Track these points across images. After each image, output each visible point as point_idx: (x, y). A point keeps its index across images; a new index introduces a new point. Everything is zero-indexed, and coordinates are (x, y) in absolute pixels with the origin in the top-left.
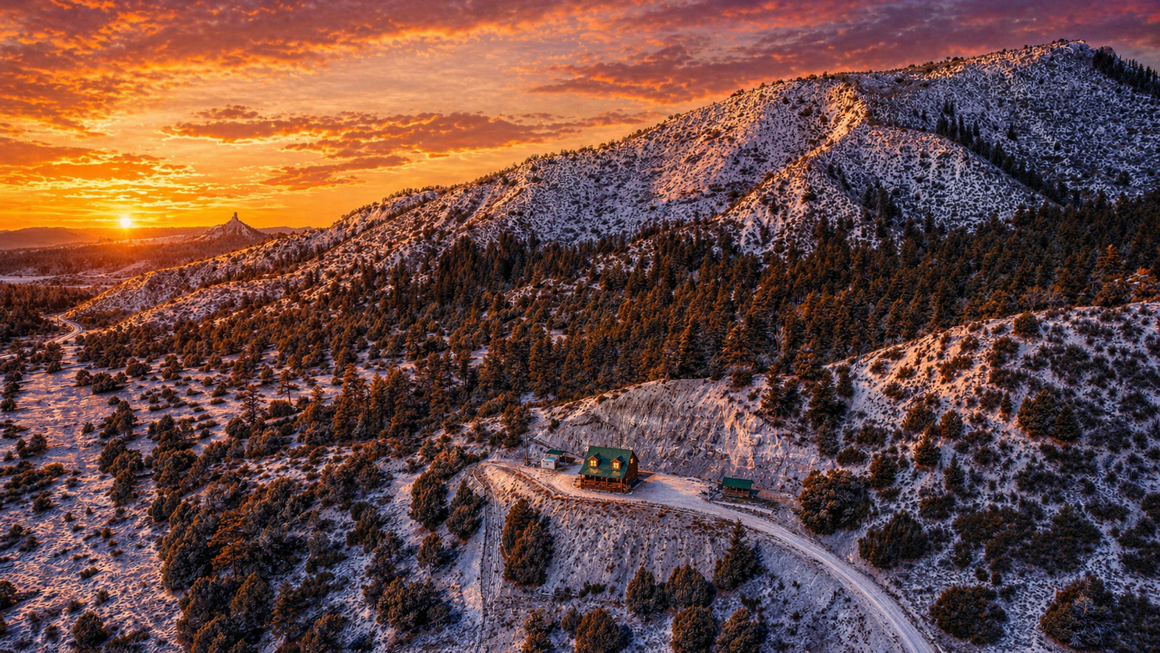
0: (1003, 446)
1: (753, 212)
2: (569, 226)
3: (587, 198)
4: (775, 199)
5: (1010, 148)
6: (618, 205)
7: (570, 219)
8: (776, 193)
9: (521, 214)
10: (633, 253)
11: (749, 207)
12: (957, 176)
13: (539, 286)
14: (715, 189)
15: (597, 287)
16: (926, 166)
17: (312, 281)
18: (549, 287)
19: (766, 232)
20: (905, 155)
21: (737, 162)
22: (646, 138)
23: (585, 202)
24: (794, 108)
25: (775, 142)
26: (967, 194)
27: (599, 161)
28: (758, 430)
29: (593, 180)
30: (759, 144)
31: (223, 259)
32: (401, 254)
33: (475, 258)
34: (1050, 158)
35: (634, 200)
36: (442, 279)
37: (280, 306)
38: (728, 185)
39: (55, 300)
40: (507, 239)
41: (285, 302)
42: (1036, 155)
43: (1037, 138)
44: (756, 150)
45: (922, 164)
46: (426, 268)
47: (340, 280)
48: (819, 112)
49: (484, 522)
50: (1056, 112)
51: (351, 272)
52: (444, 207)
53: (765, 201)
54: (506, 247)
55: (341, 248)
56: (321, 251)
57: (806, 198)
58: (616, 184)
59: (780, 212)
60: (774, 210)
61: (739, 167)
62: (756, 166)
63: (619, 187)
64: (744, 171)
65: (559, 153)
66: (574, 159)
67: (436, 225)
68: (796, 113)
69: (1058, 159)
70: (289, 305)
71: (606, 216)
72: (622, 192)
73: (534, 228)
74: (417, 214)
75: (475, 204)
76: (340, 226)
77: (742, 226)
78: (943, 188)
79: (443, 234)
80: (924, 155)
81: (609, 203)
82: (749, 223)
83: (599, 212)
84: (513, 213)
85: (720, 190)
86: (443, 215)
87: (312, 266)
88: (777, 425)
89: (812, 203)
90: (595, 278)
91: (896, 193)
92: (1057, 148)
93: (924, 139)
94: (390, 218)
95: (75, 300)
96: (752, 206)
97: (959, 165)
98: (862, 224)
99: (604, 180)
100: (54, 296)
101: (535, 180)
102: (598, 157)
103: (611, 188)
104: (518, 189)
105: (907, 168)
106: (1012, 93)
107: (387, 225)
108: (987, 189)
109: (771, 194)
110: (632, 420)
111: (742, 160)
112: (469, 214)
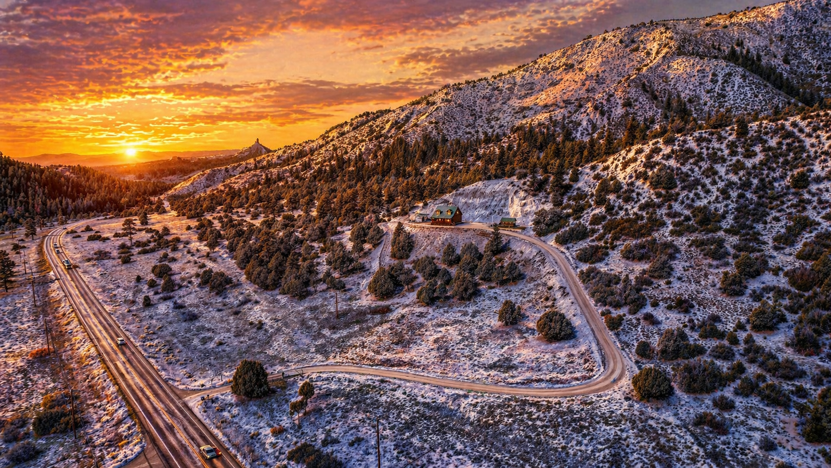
0: (638, 194)
1: (588, 115)
2: (468, 130)
3: (481, 112)
4: (602, 107)
5: (783, 70)
6: (501, 115)
7: (470, 125)
8: (605, 103)
9: (436, 123)
10: (504, 142)
11: (585, 112)
12: (736, 88)
13: (442, 163)
14: (567, 102)
15: (479, 163)
16: (714, 81)
17: (307, 166)
18: (448, 164)
19: (594, 127)
20: (701, 75)
21: (584, 85)
22: (524, 70)
23: (480, 114)
24: (627, 46)
25: (612, 70)
26: (742, 100)
27: (490, 87)
28: (525, 198)
29: (486, 101)
30: (600, 72)
31: (252, 161)
32: (360, 149)
33: (405, 150)
34: (813, 76)
35: (513, 112)
36: (384, 162)
37: (287, 182)
38: (577, 100)
39: (151, 190)
40: (426, 137)
41: (290, 179)
42: (802, 74)
43: (806, 62)
44: (598, 76)
45: (712, 81)
46: (375, 156)
47: (322, 166)
48: (645, 48)
49: (383, 243)
50: (823, 43)
51: (330, 160)
52: (388, 121)
53: (596, 108)
54: (425, 143)
55: (324, 149)
56: (312, 151)
57: (624, 105)
58: (501, 102)
59: (607, 115)
60: (602, 113)
61: (585, 88)
62: (597, 86)
63: (503, 103)
64: (588, 91)
65: (464, 82)
66: (474, 86)
67: (383, 132)
68: (628, 49)
69: (819, 76)
70: (292, 181)
71: (493, 123)
72: (506, 107)
73: (445, 132)
74: (371, 126)
75: (408, 118)
76: (323, 137)
77: (580, 124)
78: (724, 96)
79: (386, 137)
80: (714, 75)
81: (496, 114)
82: (584, 123)
83: (489, 121)
84: (431, 123)
85: (570, 103)
86: (388, 126)
87: (306, 159)
88: (534, 195)
89: (628, 109)
90: (479, 158)
91: (690, 101)
92: (819, 68)
93: (716, 63)
94: (354, 129)
95: (162, 190)
96: (588, 111)
97: (738, 80)
98: (660, 121)
99: (493, 100)
100: (150, 187)
101: (447, 101)
102: (490, 85)
103: (498, 105)
104: (436, 107)
105: (701, 84)
106: (792, 31)
107: (352, 134)
108: (756, 96)
109: (602, 103)
110: (463, 201)
111: (587, 83)
112: (404, 125)
